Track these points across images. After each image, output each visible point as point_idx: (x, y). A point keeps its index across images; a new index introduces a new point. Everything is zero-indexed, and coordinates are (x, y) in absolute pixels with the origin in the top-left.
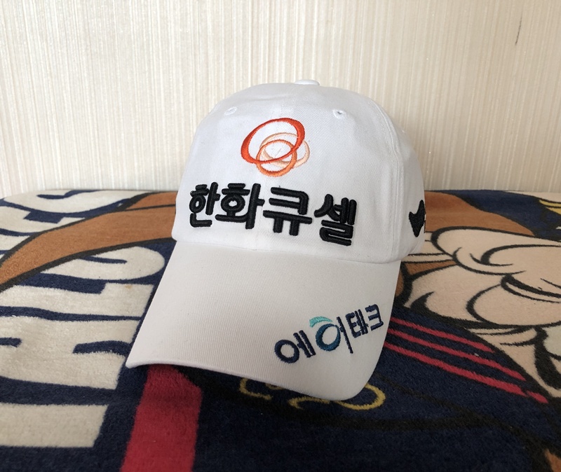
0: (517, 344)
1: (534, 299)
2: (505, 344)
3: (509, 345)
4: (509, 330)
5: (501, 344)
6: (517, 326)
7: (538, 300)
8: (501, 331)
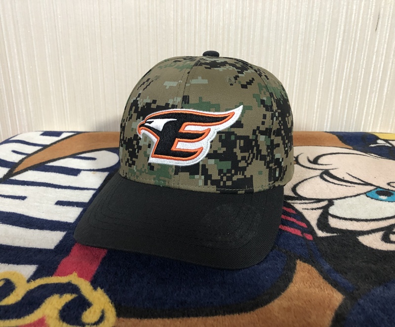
0: (312, 209)
1: (336, 184)
2: (306, 209)
3: (308, 209)
4: (313, 201)
5: (303, 209)
6: (318, 199)
7: (338, 184)
8: (306, 201)
